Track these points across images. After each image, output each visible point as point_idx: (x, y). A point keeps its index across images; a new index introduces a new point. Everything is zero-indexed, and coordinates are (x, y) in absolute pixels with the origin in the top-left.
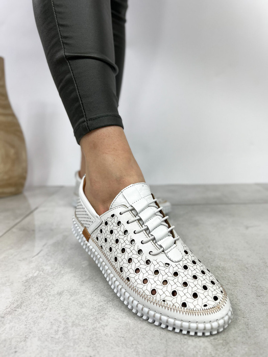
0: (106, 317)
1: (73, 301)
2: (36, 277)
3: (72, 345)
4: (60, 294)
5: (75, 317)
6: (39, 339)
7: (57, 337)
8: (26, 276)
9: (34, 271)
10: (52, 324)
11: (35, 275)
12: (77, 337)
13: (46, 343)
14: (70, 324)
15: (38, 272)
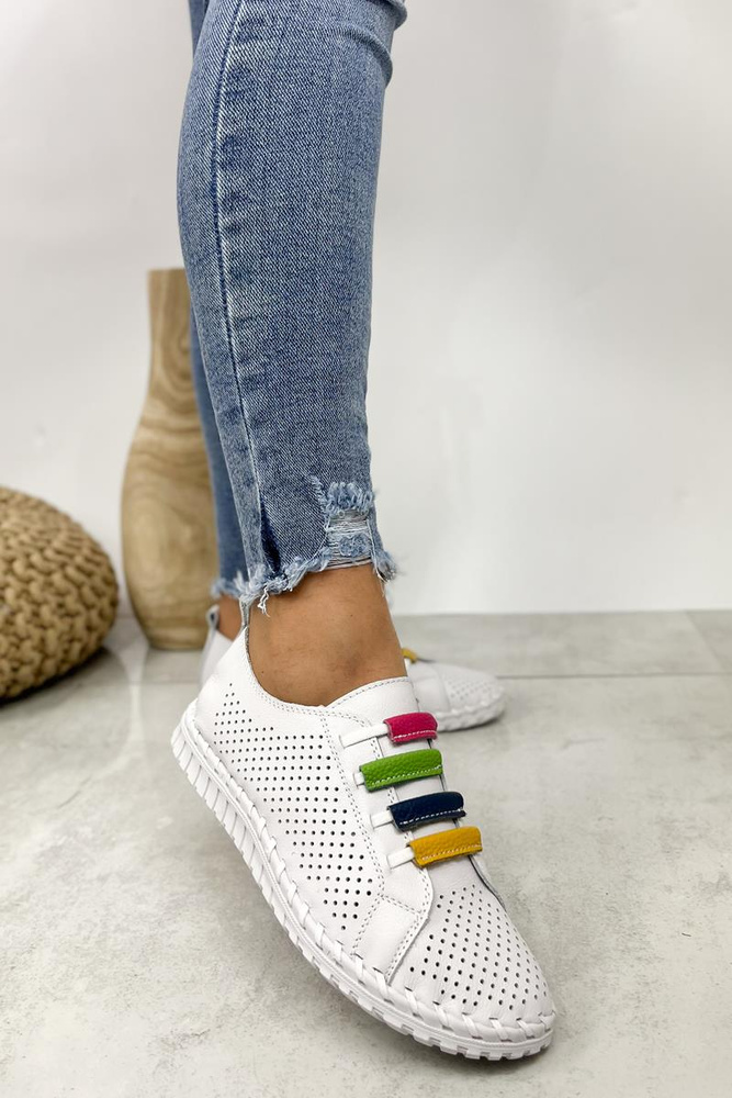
0: (178, 919)
1: (125, 891)
2: (61, 847)
3: (109, 958)
4: (102, 879)
5: (124, 917)
6: (55, 950)
7: (86, 946)
8: (42, 845)
9: (57, 837)
10: (80, 927)
11: (60, 843)
12: (119, 947)
13: (66, 955)
14: (112, 928)
15: (65, 838)
